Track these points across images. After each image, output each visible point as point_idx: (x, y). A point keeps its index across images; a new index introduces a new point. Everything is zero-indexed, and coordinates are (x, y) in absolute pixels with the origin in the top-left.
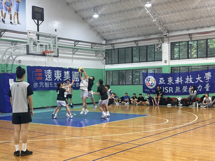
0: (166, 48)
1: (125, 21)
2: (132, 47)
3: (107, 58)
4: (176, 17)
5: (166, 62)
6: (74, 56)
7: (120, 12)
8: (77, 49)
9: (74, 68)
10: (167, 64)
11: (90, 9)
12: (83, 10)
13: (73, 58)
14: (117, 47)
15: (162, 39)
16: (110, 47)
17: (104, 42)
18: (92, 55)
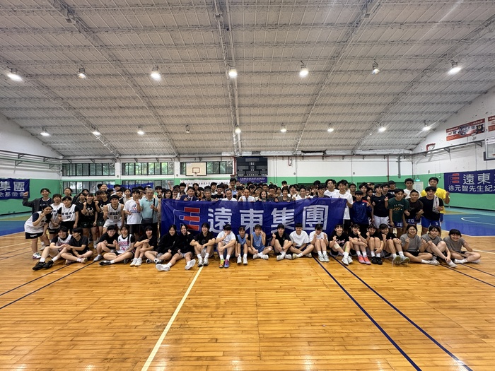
0: (118, 166)
1: (80, 142)
2: (89, 164)
3: (65, 171)
4: (124, 145)
5: (118, 176)
6: (17, 167)
7: (72, 134)
8: (22, 161)
9: (17, 178)
10: (119, 178)
11: (39, 127)
12: (31, 127)
13: (15, 169)
14: (74, 162)
15: (115, 160)
16: (67, 162)
17: (61, 157)
18: (46, 168)
